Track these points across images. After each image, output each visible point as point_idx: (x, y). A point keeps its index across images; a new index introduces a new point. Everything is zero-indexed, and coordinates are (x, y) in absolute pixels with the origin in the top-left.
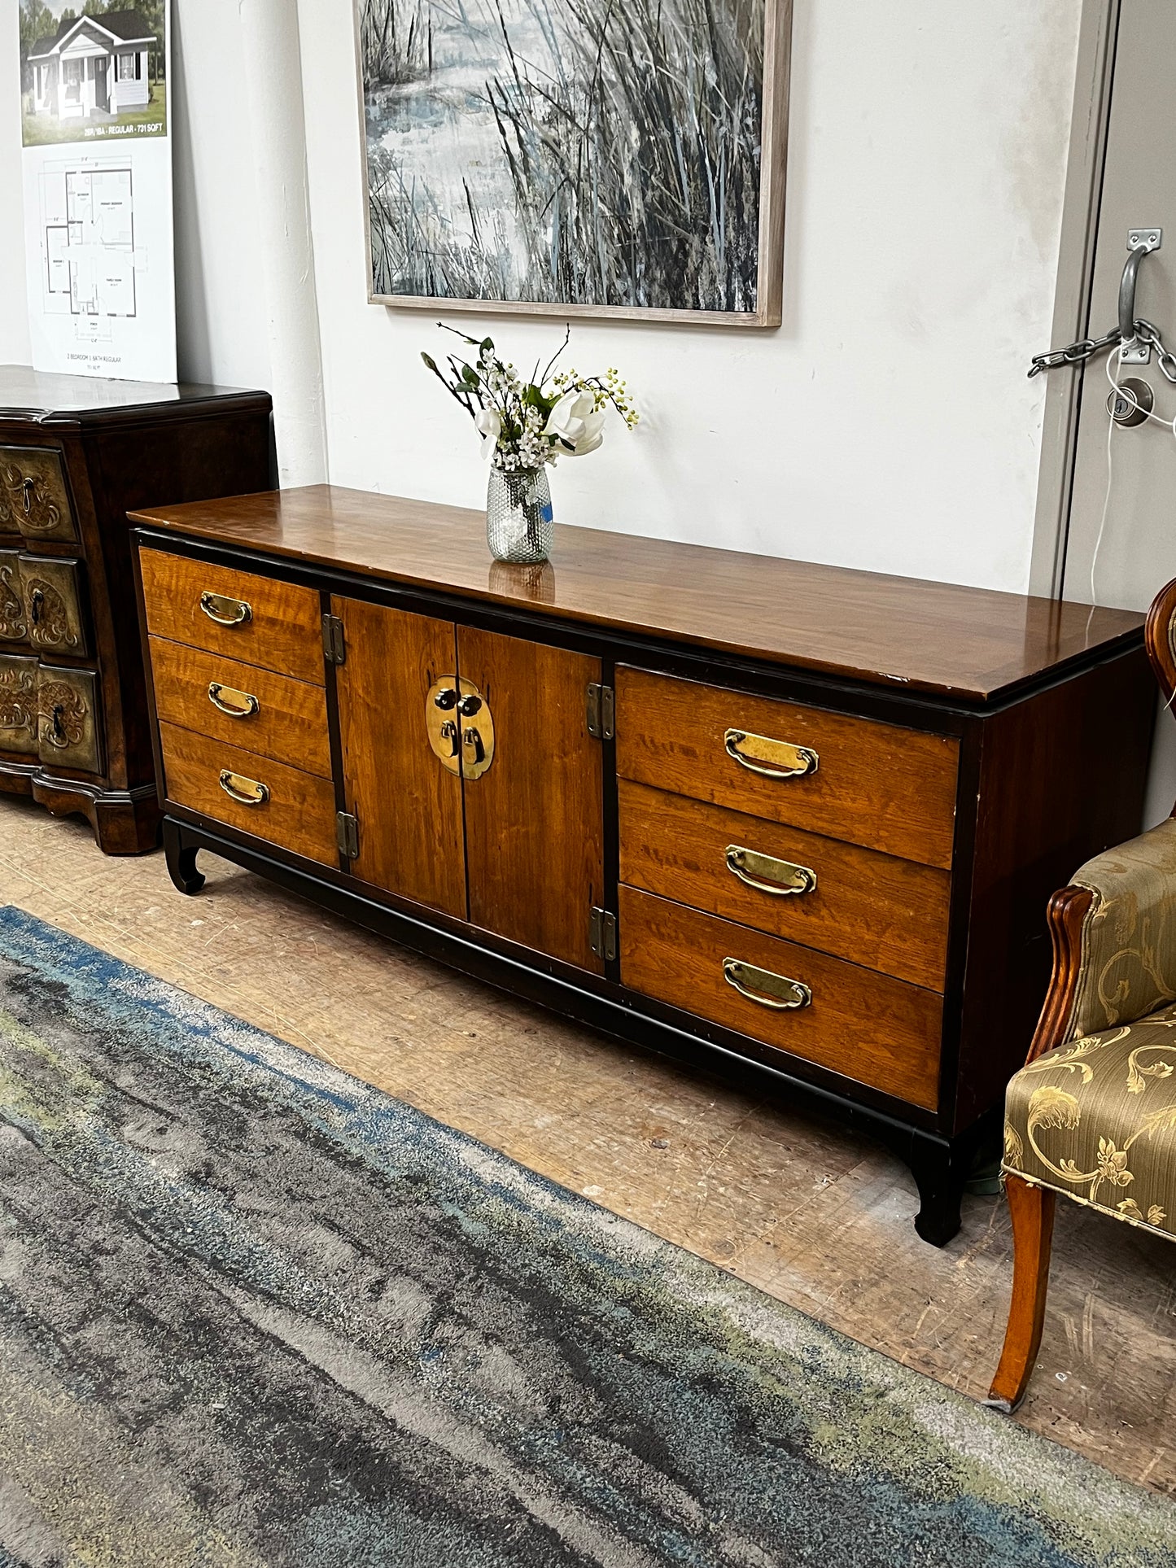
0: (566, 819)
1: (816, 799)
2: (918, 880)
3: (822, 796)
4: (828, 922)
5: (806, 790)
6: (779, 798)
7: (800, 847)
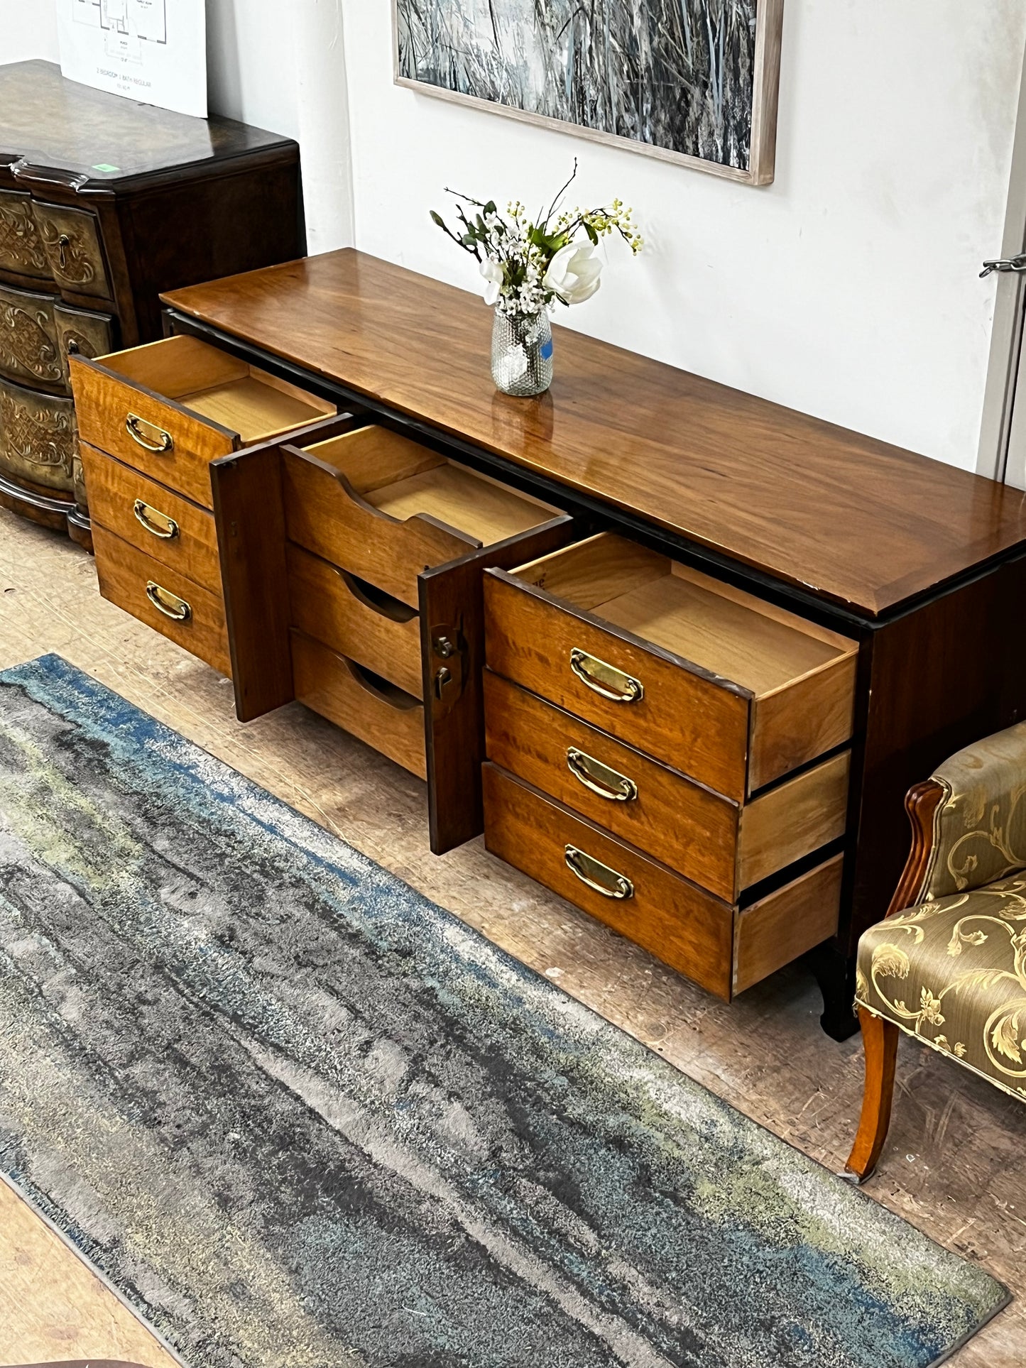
1: (642, 722)
2: (713, 808)
3: (645, 719)
4: (647, 828)
5: (635, 713)
6: (615, 716)
7: (624, 761)
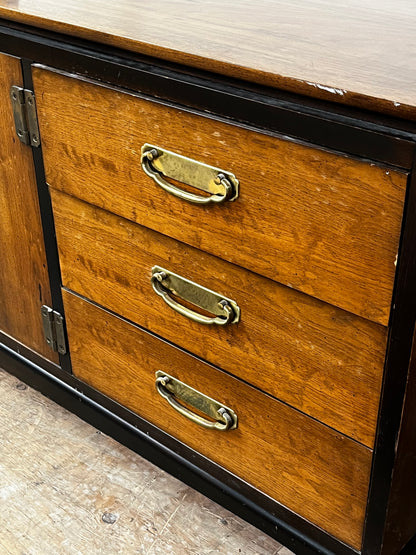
0: (12, 222)
1: (237, 229)
2: (349, 329)
3: (243, 226)
4: (252, 355)
5: (226, 218)
6: (200, 224)
7: (223, 277)
